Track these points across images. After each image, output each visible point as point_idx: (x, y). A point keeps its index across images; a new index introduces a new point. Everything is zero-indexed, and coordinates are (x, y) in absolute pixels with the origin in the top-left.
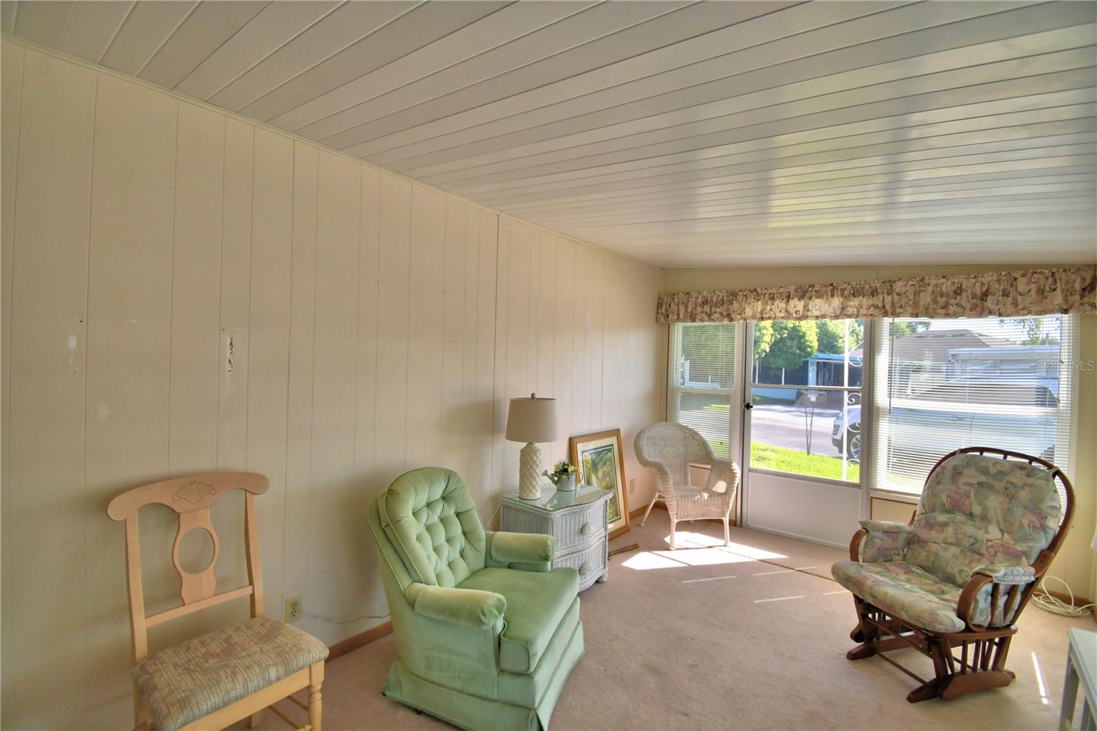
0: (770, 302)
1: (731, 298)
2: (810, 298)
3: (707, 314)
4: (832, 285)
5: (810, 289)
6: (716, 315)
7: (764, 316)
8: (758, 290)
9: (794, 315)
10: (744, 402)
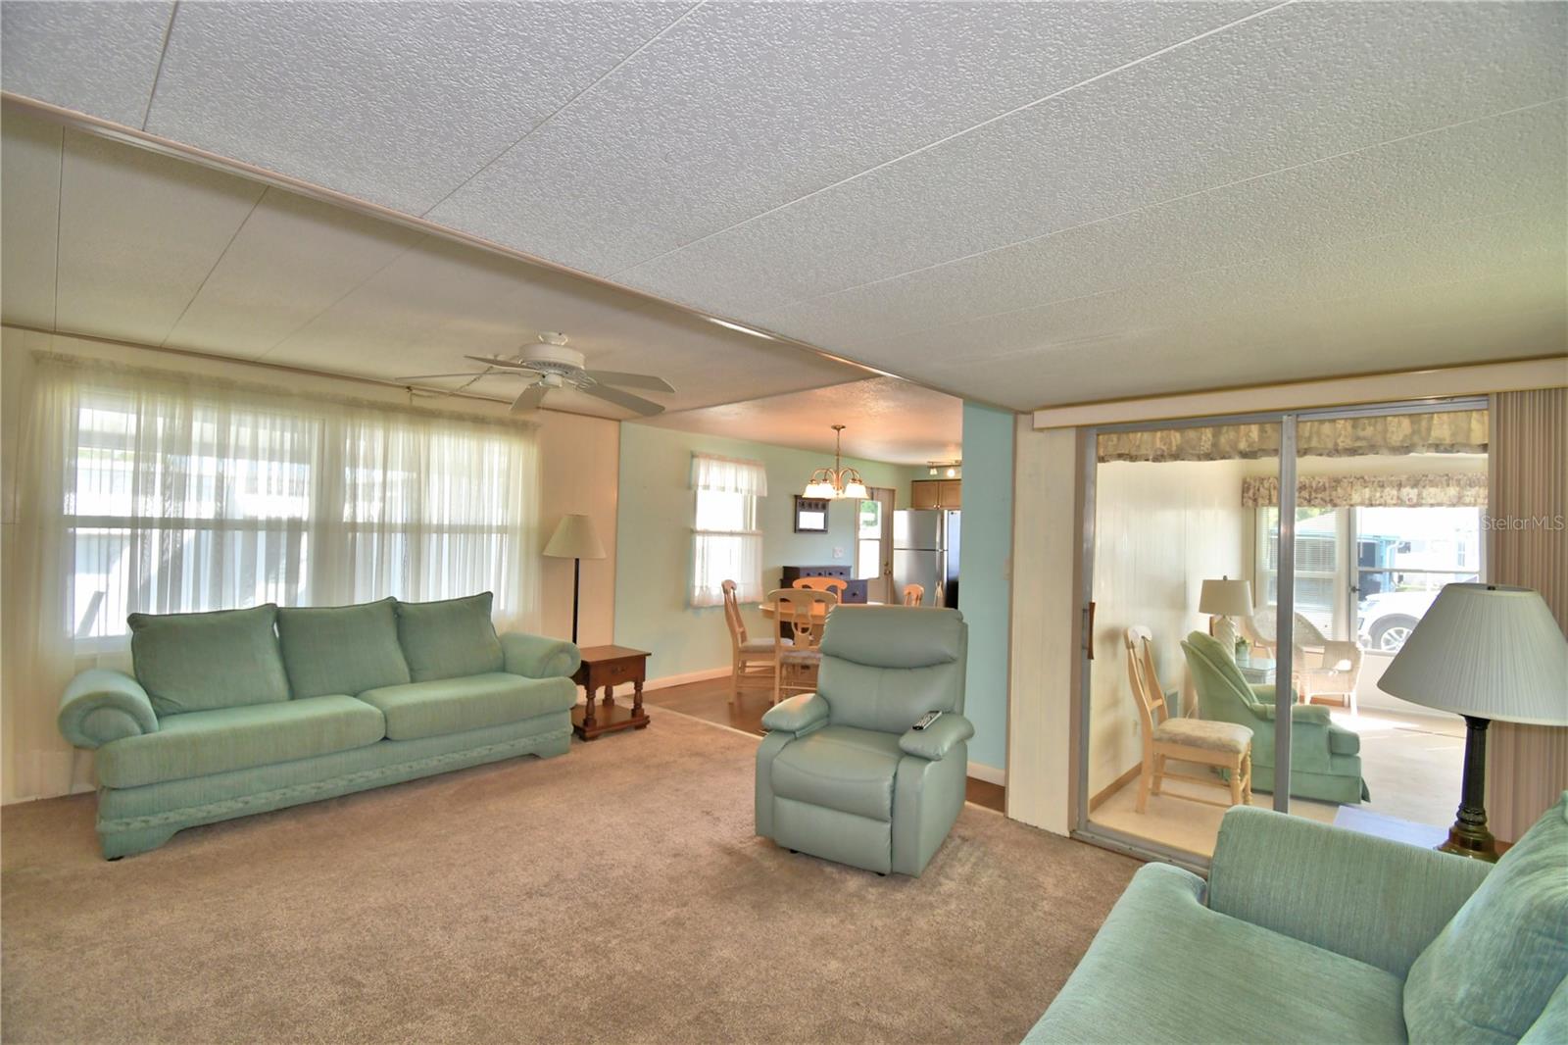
0: (1379, 489)
1: (1334, 484)
2: (1424, 487)
3: (1305, 499)
4: (1447, 475)
5: (1424, 478)
6: (1318, 501)
7: (1374, 502)
8: (1366, 478)
9: (1407, 502)
10: (1350, 585)
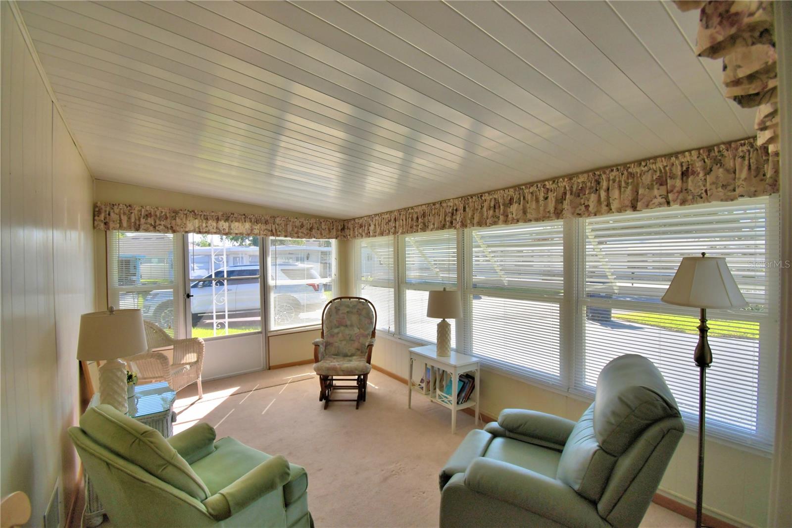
0: (205, 221)
1: (173, 214)
2: (232, 222)
3: (151, 225)
4: (244, 215)
5: (232, 216)
6: (162, 227)
7: (201, 230)
8: (196, 211)
9: (223, 232)
10: (185, 293)
